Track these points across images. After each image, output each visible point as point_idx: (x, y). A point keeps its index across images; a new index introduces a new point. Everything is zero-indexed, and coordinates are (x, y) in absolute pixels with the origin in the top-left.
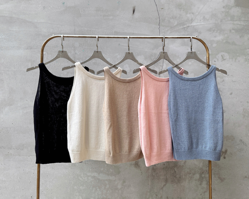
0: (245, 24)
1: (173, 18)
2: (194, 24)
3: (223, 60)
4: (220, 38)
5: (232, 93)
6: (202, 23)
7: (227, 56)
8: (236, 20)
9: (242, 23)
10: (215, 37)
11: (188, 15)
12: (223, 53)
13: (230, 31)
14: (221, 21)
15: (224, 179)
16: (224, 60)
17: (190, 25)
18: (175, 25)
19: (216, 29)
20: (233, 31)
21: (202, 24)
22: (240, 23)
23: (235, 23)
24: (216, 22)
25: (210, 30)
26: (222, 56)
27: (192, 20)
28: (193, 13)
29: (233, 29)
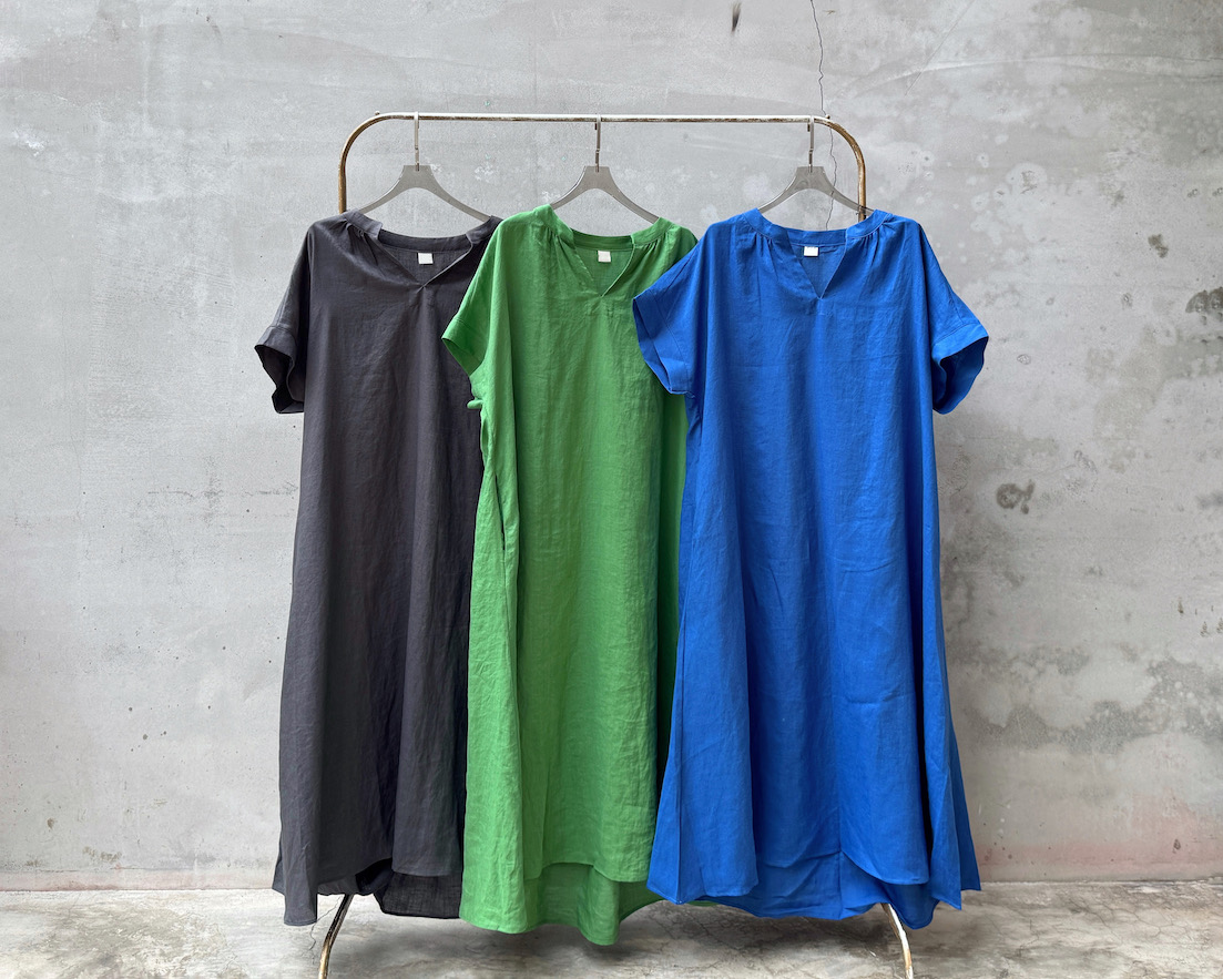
0: (1102, 68)
1: (868, 46)
2: (935, 66)
3: (1025, 188)
4: (1018, 113)
5: (1052, 299)
6: (963, 64)
7: (1039, 174)
8: (1074, 55)
9: (1094, 63)
10: (1004, 111)
11: (917, 36)
12: (1027, 167)
13: (1054, 90)
14: (1025, 58)
15: (1023, 578)
16: (1032, 187)
17: (922, 70)
18: (872, 69)
19: (1008, 84)
20: (1063, 91)
21: (962, 68)
22: (1085, 64)
23: (1070, 62)
24: (1010, 61)
25: (986, 87)
26: (1023, 174)
27: (930, 54)
28: (932, 29)
29: (1062, 85)
